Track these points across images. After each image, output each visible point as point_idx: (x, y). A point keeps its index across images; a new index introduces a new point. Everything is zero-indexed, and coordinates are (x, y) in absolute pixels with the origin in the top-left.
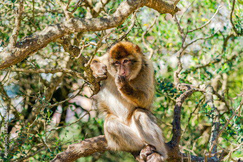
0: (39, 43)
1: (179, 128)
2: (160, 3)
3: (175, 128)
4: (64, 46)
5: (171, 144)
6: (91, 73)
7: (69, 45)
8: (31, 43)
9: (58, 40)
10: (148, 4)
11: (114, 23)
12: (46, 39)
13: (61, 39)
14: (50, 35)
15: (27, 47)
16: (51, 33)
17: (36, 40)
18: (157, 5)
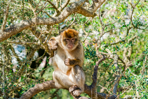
0: (17, 30)
1: (96, 78)
2: (85, 11)
3: (94, 78)
4: (32, 32)
5: (91, 87)
6: (47, 47)
7: (35, 31)
8: (12, 30)
9: (29, 28)
10: (78, 12)
11: (59, 21)
12: (21, 28)
13: (31, 28)
14: (23, 26)
15: (10, 32)
16: (24, 25)
17: (16, 28)
18: (83, 12)
